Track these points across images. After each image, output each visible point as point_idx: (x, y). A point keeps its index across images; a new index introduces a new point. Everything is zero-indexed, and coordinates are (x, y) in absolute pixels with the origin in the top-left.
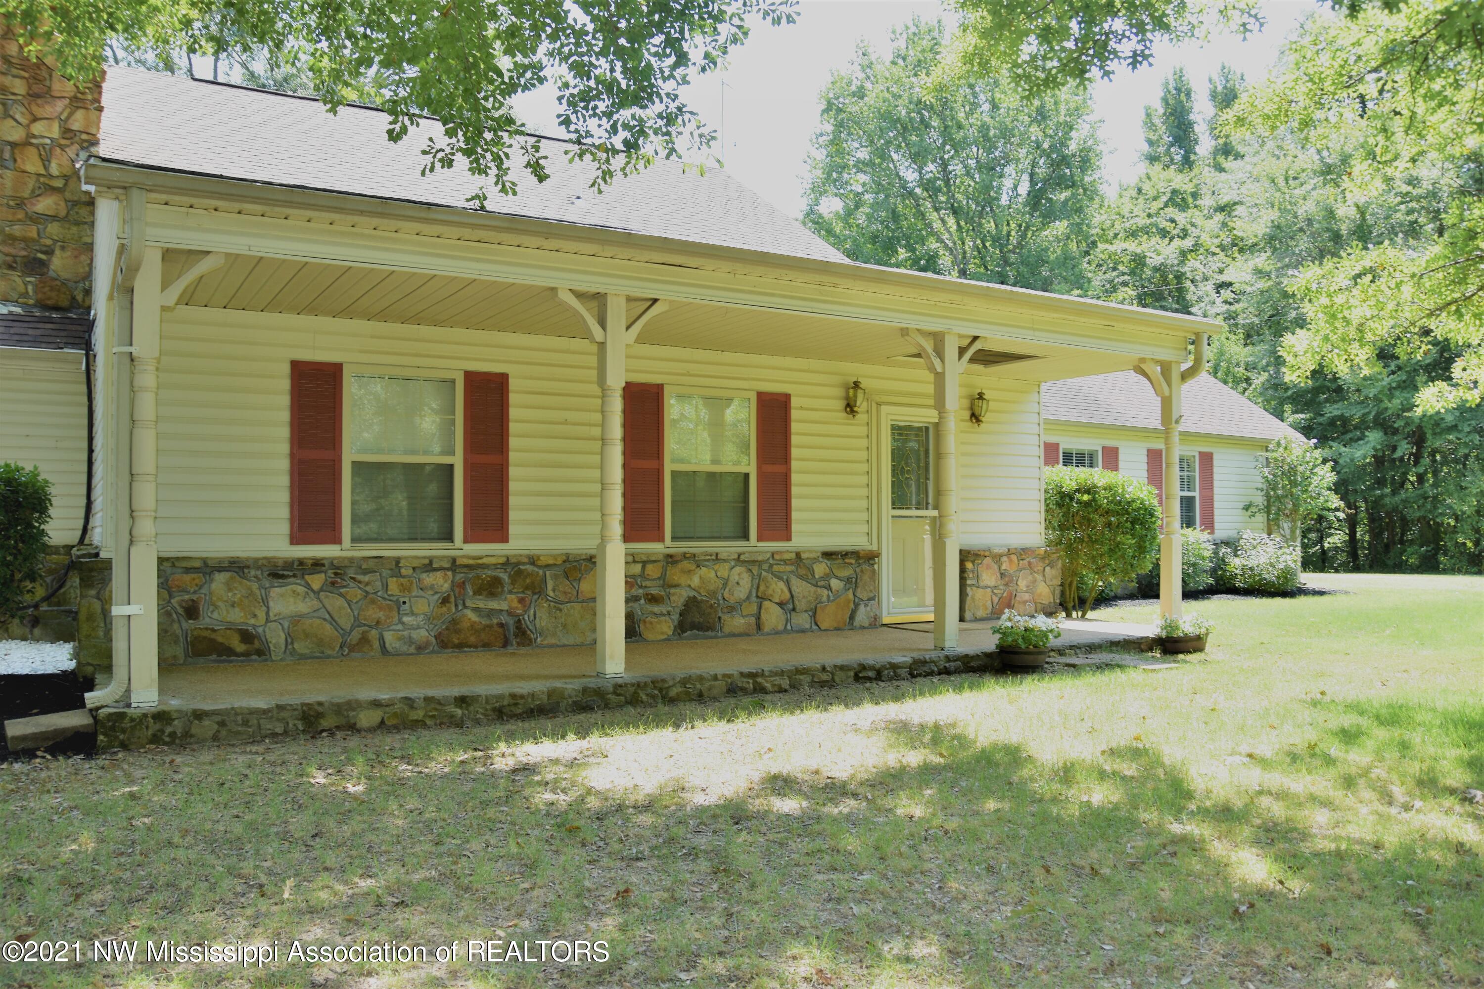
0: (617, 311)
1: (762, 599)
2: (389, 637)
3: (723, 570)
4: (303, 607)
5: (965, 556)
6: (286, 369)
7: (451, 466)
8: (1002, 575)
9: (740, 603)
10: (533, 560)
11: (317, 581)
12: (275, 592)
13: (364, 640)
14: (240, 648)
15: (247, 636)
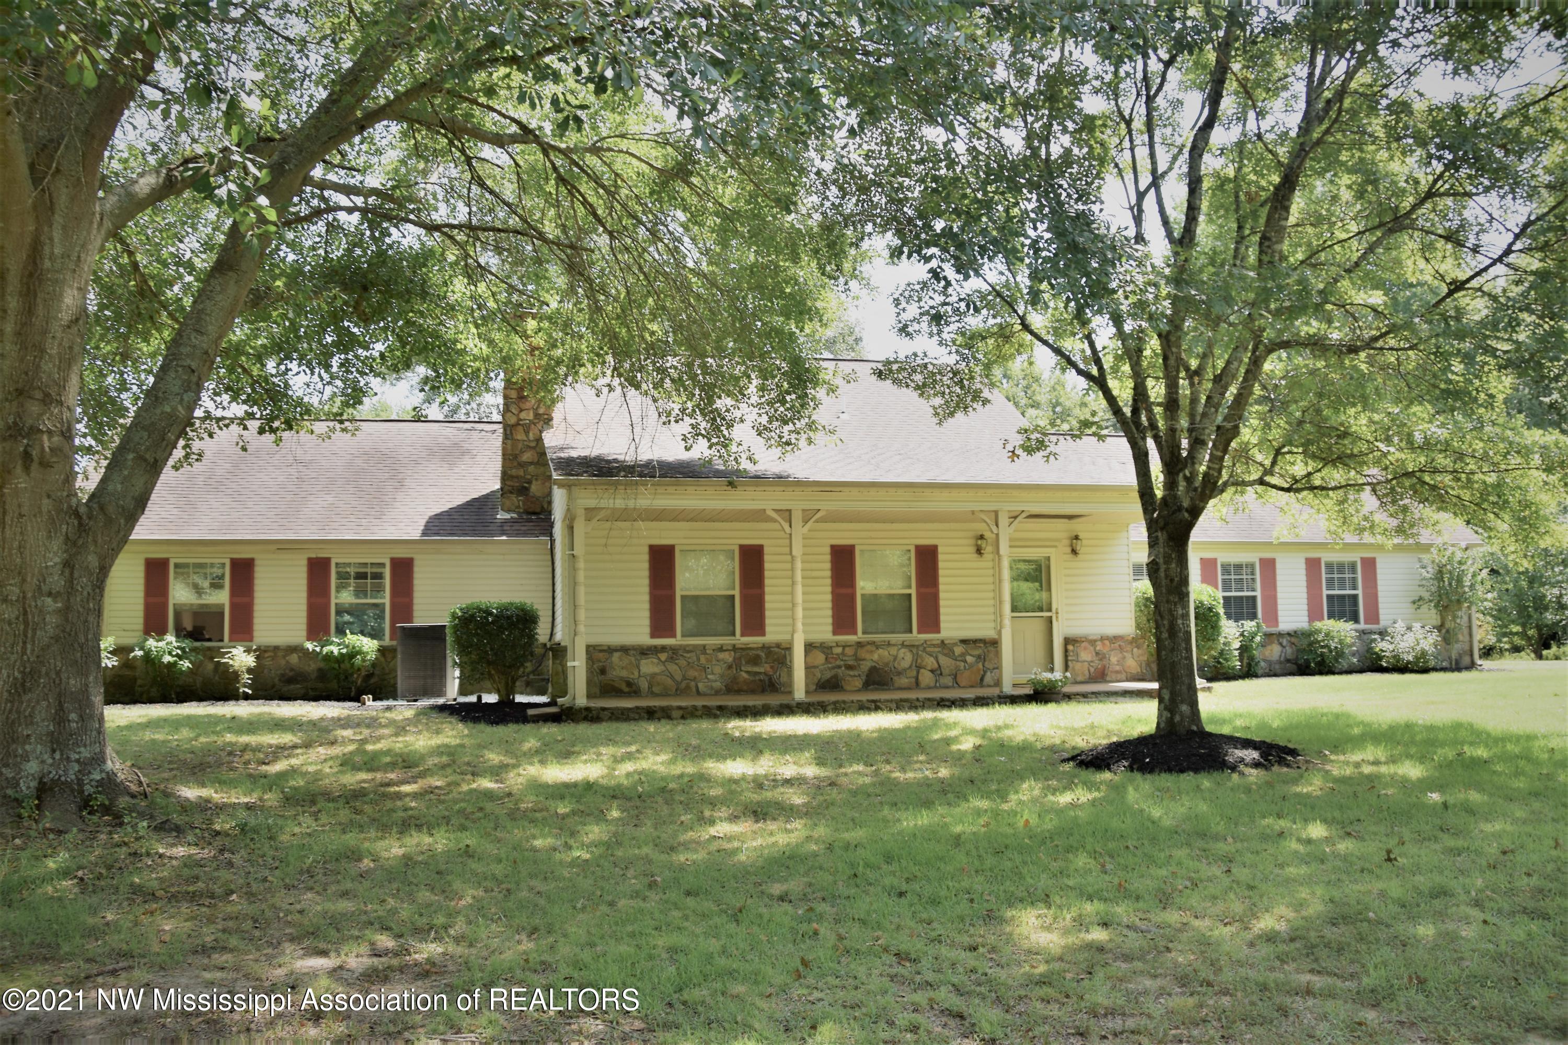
0: (797, 517)
1: (919, 668)
2: (700, 685)
3: (893, 651)
4: (657, 669)
5: (1068, 641)
6: (646, 549)
7: (733, 597)
8: (1097, 654)
9: (905, 670)
10: (778, 645)
11: (663, 656)
12: (643, 662)
13: (688, 687)
14: (626, 689)
15: (629, 684)
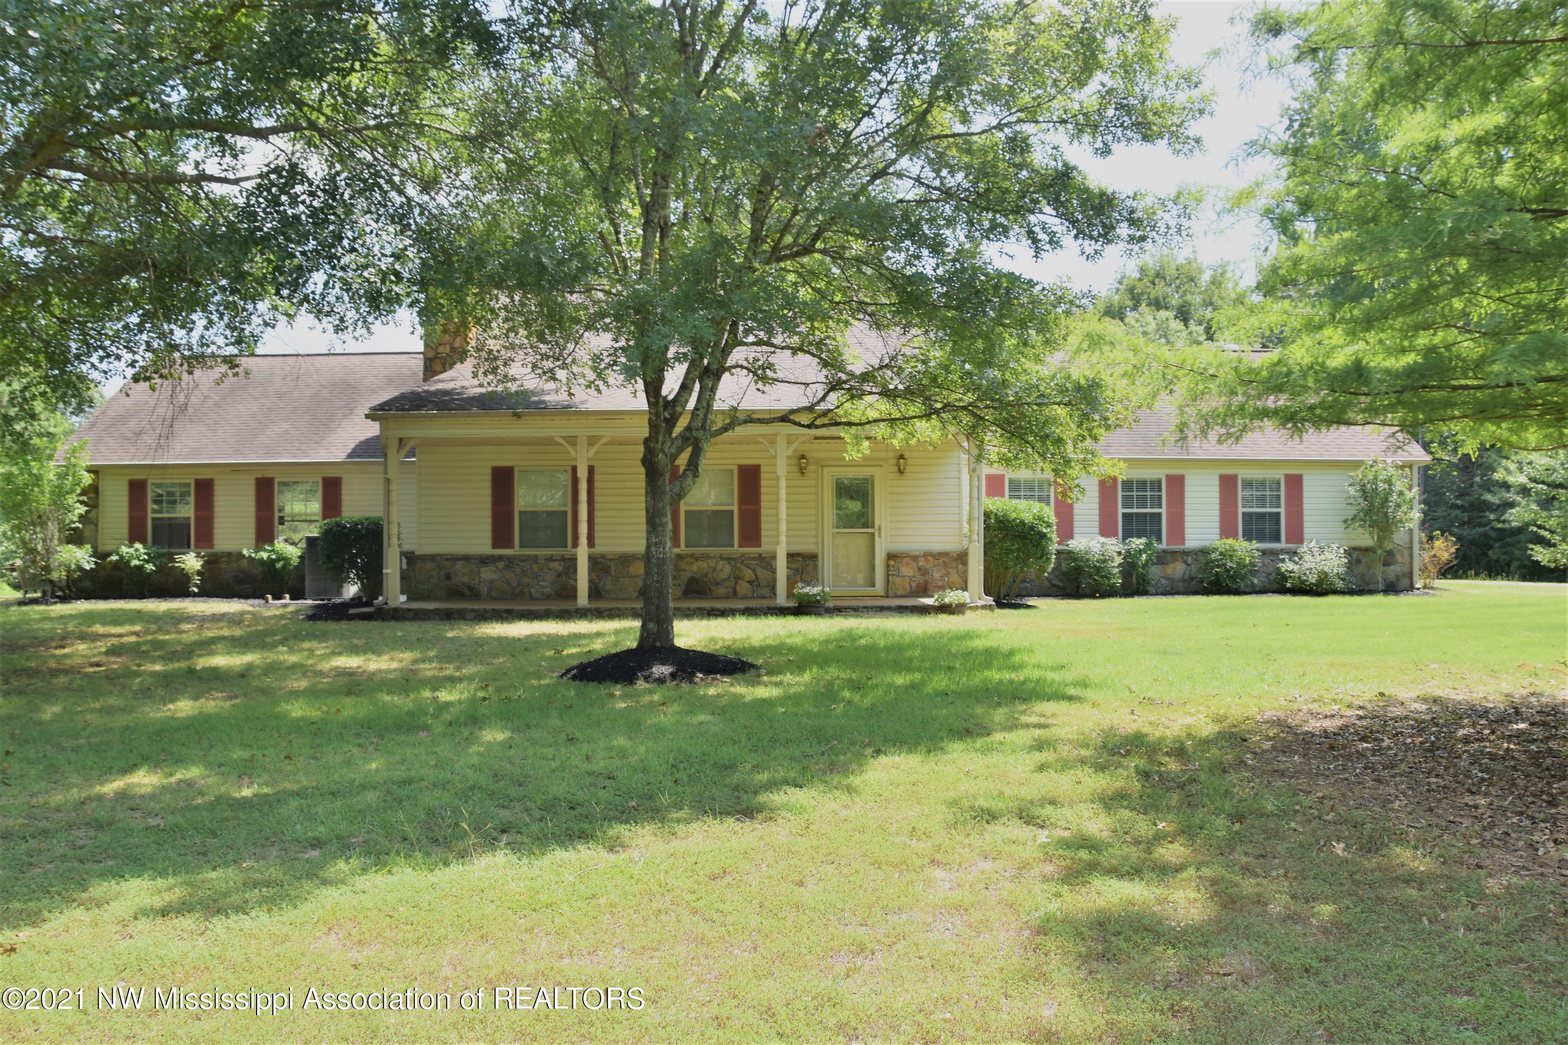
0: (582, 441)
1: (737, 578)
2: (533, 591)
3: (712, 563)
4: (494, 576)
5: (891, 556)
6: (489, 471)
7: (566, 512)
8: (920, 569)
9: (724, 580)
10: (603, 556)
11: (501, 565)
12: (483, 569)
13: (522, 592)
14: (468, 593)
15: (471, 588)
